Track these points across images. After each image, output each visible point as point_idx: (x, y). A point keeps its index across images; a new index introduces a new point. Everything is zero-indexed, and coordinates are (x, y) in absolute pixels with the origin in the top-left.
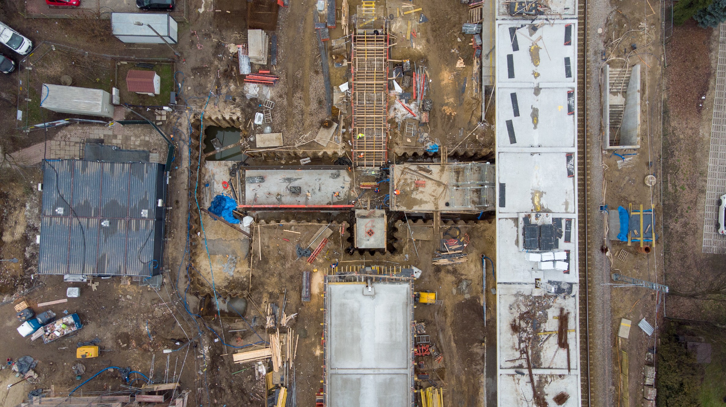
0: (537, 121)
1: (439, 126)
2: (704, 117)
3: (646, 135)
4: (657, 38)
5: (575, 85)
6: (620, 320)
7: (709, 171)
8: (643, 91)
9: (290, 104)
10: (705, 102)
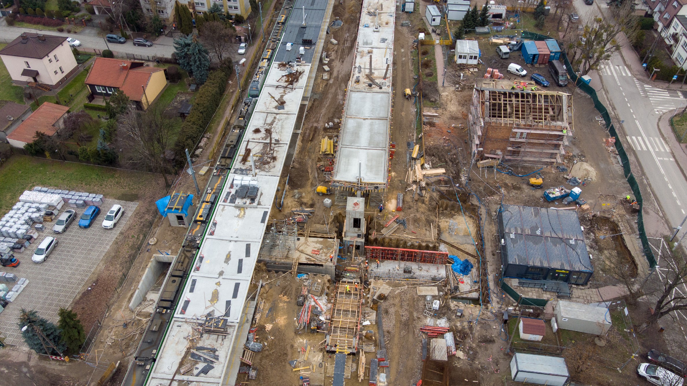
0: (227, 256)
1: (294, 289)
2: (96, 276)
3: (143, 268)
4: (103, 332)
5: (192, 273)
6: (204, 175)
7: (111, 243)
8: (132, 296)
9: (411, 313)
10: (90, 285)
